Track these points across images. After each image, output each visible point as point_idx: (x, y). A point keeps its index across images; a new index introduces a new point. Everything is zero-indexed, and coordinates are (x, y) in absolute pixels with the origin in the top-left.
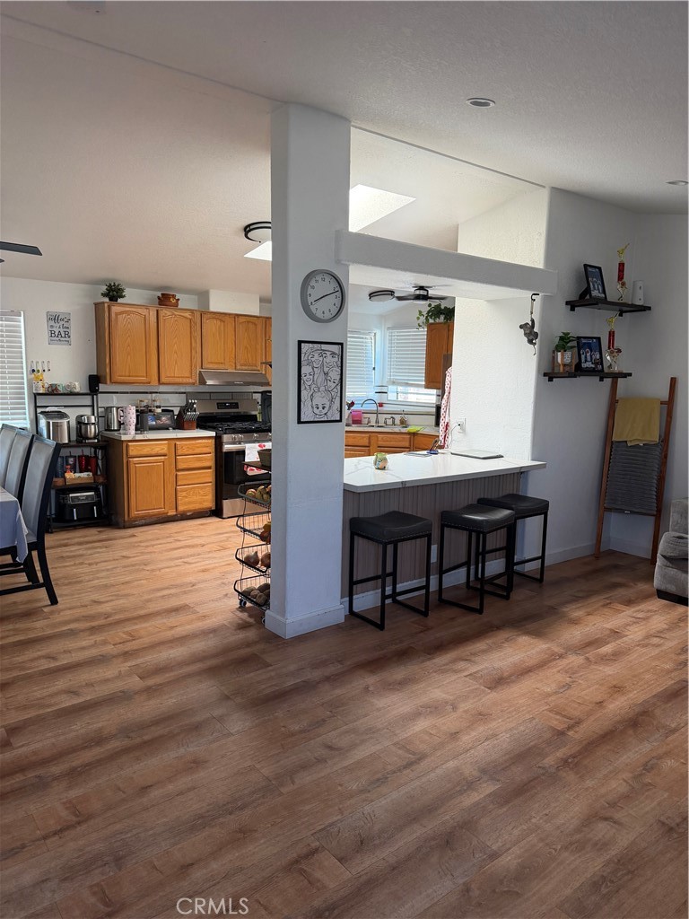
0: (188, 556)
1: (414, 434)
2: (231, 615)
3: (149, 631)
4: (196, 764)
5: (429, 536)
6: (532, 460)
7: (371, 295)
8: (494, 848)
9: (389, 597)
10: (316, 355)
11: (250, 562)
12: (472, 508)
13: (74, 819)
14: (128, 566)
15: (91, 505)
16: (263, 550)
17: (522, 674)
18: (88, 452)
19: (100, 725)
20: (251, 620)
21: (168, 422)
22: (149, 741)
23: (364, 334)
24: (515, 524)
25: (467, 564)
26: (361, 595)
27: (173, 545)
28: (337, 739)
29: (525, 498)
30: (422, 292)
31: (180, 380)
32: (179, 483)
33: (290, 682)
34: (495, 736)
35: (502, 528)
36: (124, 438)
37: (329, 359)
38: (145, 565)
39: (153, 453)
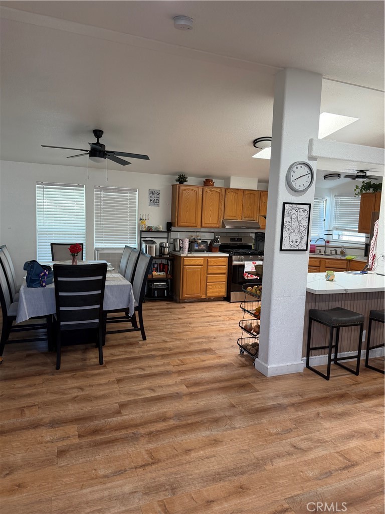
0: (212, 322)
1: (350, 261)
2: (235, 358)
3: (192, 360)
4: (216, 442)
5: (362, 325)
7: (325, 177)
9: (333, 360)
10: (294, 211)
11: (247, 329)
13: (151, 461)
14: (181, 324)
15: (164, 290)
16: (255, 323)
18: (164, 262)
19: (165, 410)
20: (247, 363)
21: (204, 248)
22: (191, 424)
23: (320, 200)
26: (315, 357)
27: (204, 315)
28: (300, 443)
30: (362, 174)
31: (212, 225)
32: (208, 281)
33: (271, 403)
36: (182, 255)
37: (302, 213)
38: (190, 324)
39: (196, 263)
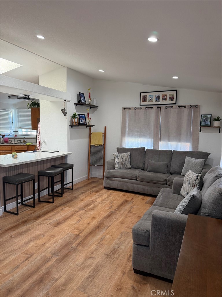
1: (29, 145)
5: (34, 180)
6: (68, 152)
7: (9, 97)
8: (57, 278)
9: (20, 203)
12: (49, 169)
17: (66, 220)
23: (8, 110)
24: (63, 172)
25: (48, 188)
26: (9, 204)
29: (67, 164)
30: (26, 97)
34: (57, 241)
35: (60, 174)
